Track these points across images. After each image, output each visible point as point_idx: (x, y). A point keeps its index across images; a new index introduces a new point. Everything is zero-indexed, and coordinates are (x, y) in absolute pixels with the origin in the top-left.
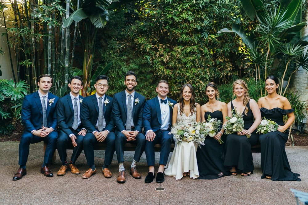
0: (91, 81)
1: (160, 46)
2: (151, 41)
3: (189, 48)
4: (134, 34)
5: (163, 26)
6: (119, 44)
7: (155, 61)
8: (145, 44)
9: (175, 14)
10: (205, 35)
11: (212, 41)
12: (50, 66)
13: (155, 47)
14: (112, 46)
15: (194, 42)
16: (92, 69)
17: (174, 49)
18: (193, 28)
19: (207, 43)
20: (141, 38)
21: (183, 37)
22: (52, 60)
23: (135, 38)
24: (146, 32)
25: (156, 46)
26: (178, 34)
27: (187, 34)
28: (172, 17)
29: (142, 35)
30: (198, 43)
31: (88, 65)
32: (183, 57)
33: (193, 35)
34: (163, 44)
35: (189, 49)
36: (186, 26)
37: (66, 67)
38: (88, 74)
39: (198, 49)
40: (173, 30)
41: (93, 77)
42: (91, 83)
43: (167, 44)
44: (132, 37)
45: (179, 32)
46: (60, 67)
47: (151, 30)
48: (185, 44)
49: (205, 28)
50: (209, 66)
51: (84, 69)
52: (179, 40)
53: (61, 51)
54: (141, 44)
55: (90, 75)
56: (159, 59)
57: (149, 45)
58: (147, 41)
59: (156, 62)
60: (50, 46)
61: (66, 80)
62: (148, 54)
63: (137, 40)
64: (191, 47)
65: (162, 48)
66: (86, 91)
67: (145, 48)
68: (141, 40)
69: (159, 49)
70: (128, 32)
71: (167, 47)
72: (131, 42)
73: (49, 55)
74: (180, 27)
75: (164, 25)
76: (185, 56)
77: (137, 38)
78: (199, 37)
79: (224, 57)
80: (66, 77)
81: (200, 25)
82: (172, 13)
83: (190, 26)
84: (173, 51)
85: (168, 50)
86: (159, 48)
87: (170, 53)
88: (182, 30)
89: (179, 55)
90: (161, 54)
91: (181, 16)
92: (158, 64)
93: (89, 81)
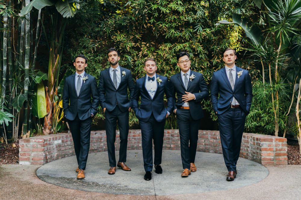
0: (59, 88)
1: (143, 44)
2: (132, 38)
3: (179, 45)
4: (112, 30)
5: (147, 20)
6: (93, 43)
7: (137, 62)
8: (126, 42)
9: (162, 4)
10: (198, 29)
11: (207, 37)
12: (5, 68)
13: (137, 46)
14: (84, 44)
15: (185, 38)
16: (60, 73)
17: (160, 47)
18: (183, 20)
19: (201, 40)
20: (119, 34)
21: (171, 33)
22: (7, 61)
23: (112, 34)
24: (125, 27)
25: (138, 44)
26: (165, 29)
27: (176, 28)
28: (158, 7)
29: (120, 32)
30: (190, 39)
31: (54, 67)
32: (172, 56)
33: (184, 29)
34: (147, 42)
35: (179, 47)
36: (175, 18)
37: (26, 69)
38: (55, 78)
39: (190, 46)
40: (159, 23)
41: (61, 82)
42: (58, 90)
43: (151, 42)
44: (109, 33)
45: (167, 26)
46: (18, 70)
47: (131, 25)
48: (174, 41)
49: (198, 20)
50: (203, 67)
51: (50, 72)
52: (167, 36)
53: (20, 50)
54: (120, 42)
55: (57, 80)
56: (142, 60)
57: (130, 43)
58: (127, 38)
59: (138, 64)
60: (5, 43)
61: (26, 86)
62: (129, 53)
63: (115, 37)
64: (181, 45)
65: (146, 47)
66: (52, 100)
67: (125, 46)
68: (120, 37)
69: (142, 49)
70: (104, 28)
71: (151, 46)
72: (107, 40)
73: (5, 54)
74: (168, 21)
75: (147, 18)
76: (174, 55)
77: (115, 35)
78: (191, 33)
79: (221, 57)
80: (27, 82)
81: (192, 17)
82: (158, 3)
83: (180, 19)
84: (159, 49)
85: (153, 49)
86: (141, 47)
87: (155, 52)
88: (170, 24)
89: (166, 55)
90: (144, 53)
91: (168, 6)
92: (141, 66)
93: (56, 88)
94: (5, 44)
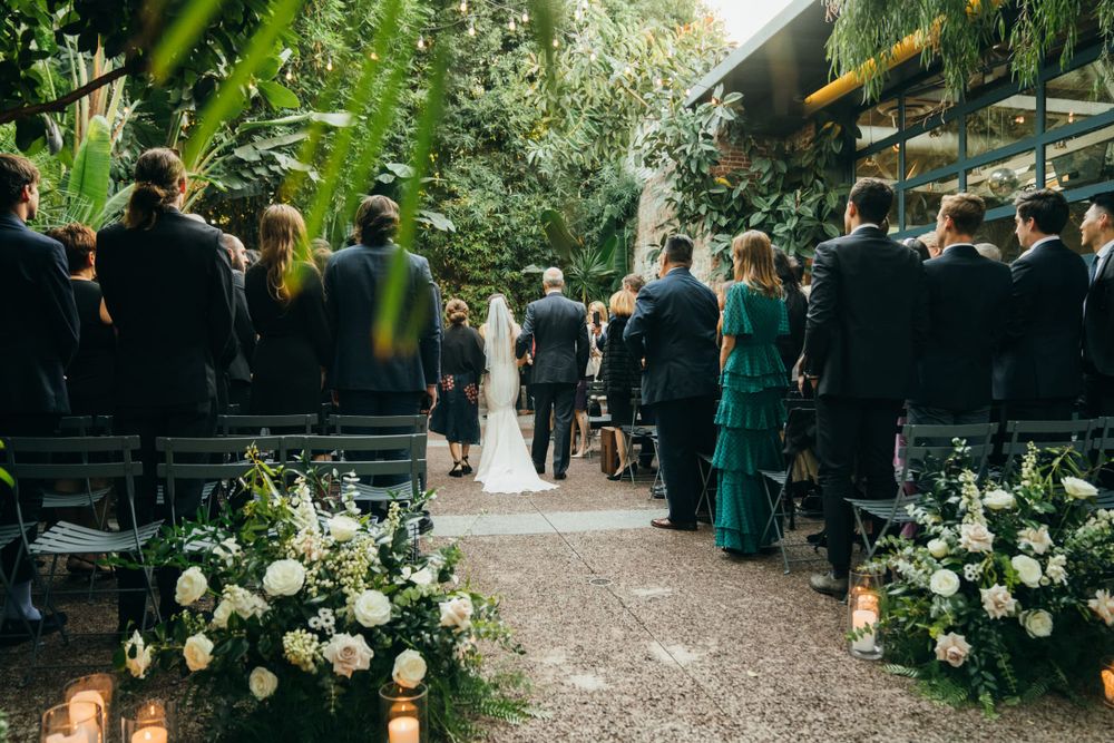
10: (505, 271)
17: (463, 288)
18: (489, 261)
21: (475, 274)
26: (469, 269)
27: (482, 269)
33: (490, 271)
36: (479, 259)
40: (462, 263)
43: (452, 281)
45: (471, 266)
48: (478, 282)
49: (505, 262)
52: (470, 277)
74: (472, 261)
78: (497, 275)
81: (499, 259)
83: (486, 260)
88: (474, 265)
91: (473, 246)
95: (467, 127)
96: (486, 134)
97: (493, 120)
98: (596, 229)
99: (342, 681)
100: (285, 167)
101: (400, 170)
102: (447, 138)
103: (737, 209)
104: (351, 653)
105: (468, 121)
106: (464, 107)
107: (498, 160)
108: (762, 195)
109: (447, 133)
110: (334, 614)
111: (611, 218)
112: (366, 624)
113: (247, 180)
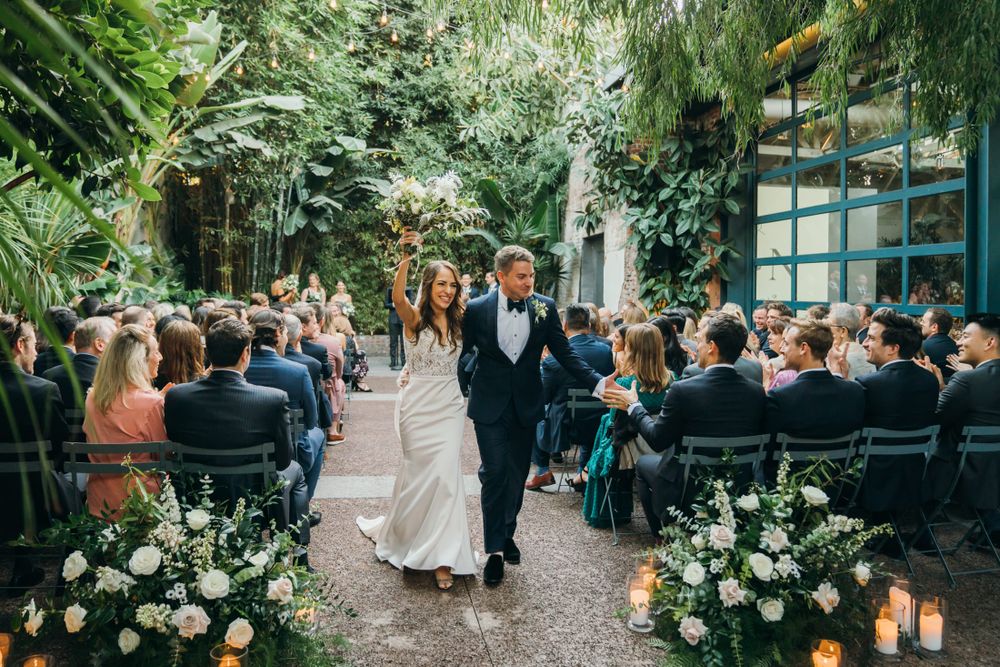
8: (370, 240)
12: (255, 273)
20: (364, 233)
22: (258, 266)
23: (356, 232)
31: (297, 269)
39: (439, 249)
53: (267, 253)
54: (364, 240)
77: (360, 234)
94: (256, 250)
95: (413, 100)
96: (431, 107)
97: (436, 93)
98: (530, 194)
99: (187, 642)
100: (240, 144)
101: (349, 143)
102: (395, 111)
103: (649, 184)
104: (192, 620)
105: (414, 95)
106: (410, 83)
107: (442, 130)
108: (672, 173)
109: (394, 106)
110: (186, 588)
111: (544, 184)
112: (209, 597)
113: (206, 157)
